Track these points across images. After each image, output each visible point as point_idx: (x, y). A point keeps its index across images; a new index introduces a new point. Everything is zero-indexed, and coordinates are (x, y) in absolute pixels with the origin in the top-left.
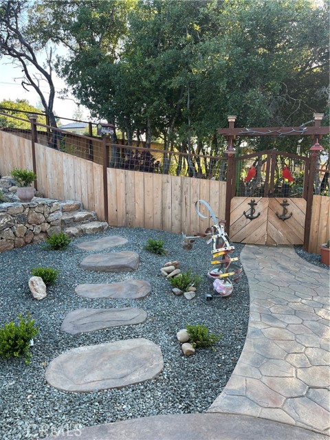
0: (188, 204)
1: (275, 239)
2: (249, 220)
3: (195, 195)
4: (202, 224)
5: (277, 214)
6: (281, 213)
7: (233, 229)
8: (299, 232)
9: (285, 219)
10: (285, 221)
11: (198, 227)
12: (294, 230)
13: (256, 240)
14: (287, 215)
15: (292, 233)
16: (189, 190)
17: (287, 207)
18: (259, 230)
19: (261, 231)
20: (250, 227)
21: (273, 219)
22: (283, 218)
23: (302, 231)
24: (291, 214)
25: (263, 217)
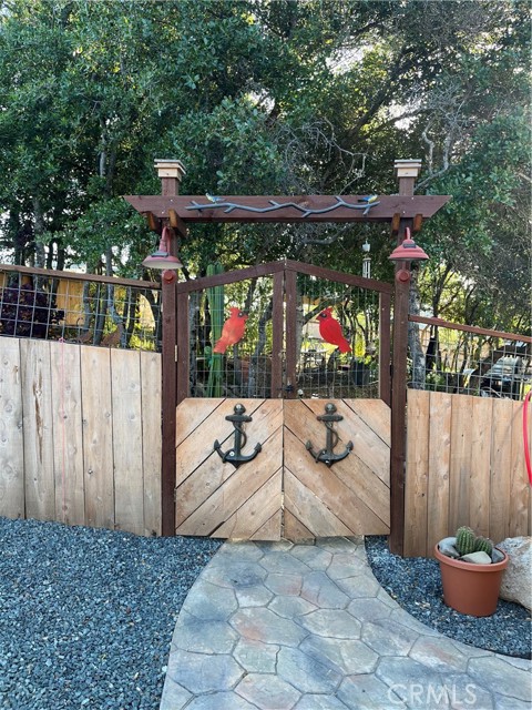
0: (46, 423)
1: (307, 523)
2: (230, 467)
3: (67, 394)
4: (92, 484)
5: (310, 448)
6: (320, 443)
7: (186, 494)
8: (374, 497)
9: (333, 462)
10: (334, 467)
11: (79, 493)
12: (361, 494)
13: (253, 528)
14: (339, 450)
15: (356, 501)
16: (46, 381)
17: (336, 426)
18: (260, 495)
19: (268, 500)
20: (236, 489)
21: (300, 462)
22: (327, 458)
23: (384, 496)
24: (351, 447)
25: (271, 459)
